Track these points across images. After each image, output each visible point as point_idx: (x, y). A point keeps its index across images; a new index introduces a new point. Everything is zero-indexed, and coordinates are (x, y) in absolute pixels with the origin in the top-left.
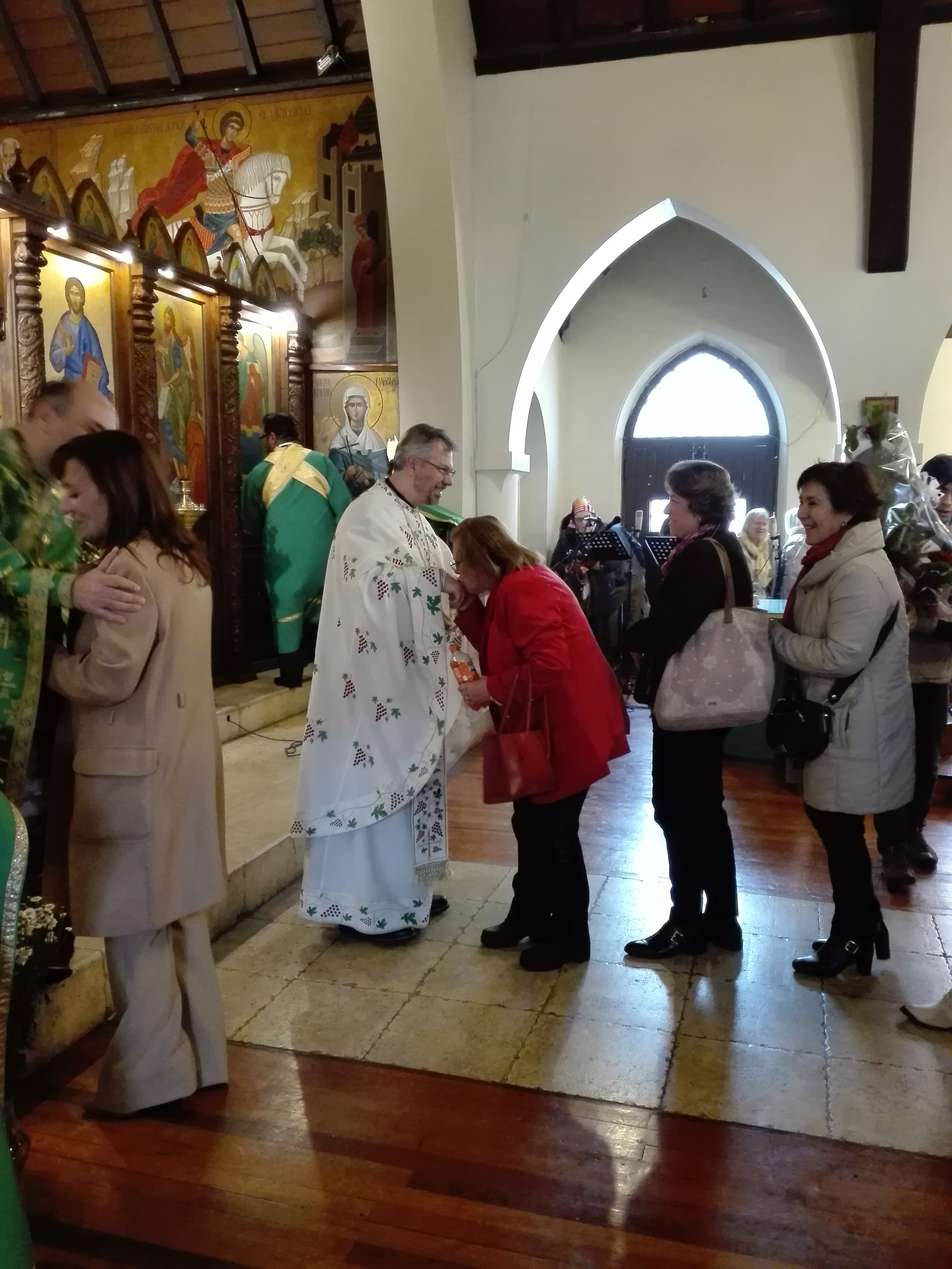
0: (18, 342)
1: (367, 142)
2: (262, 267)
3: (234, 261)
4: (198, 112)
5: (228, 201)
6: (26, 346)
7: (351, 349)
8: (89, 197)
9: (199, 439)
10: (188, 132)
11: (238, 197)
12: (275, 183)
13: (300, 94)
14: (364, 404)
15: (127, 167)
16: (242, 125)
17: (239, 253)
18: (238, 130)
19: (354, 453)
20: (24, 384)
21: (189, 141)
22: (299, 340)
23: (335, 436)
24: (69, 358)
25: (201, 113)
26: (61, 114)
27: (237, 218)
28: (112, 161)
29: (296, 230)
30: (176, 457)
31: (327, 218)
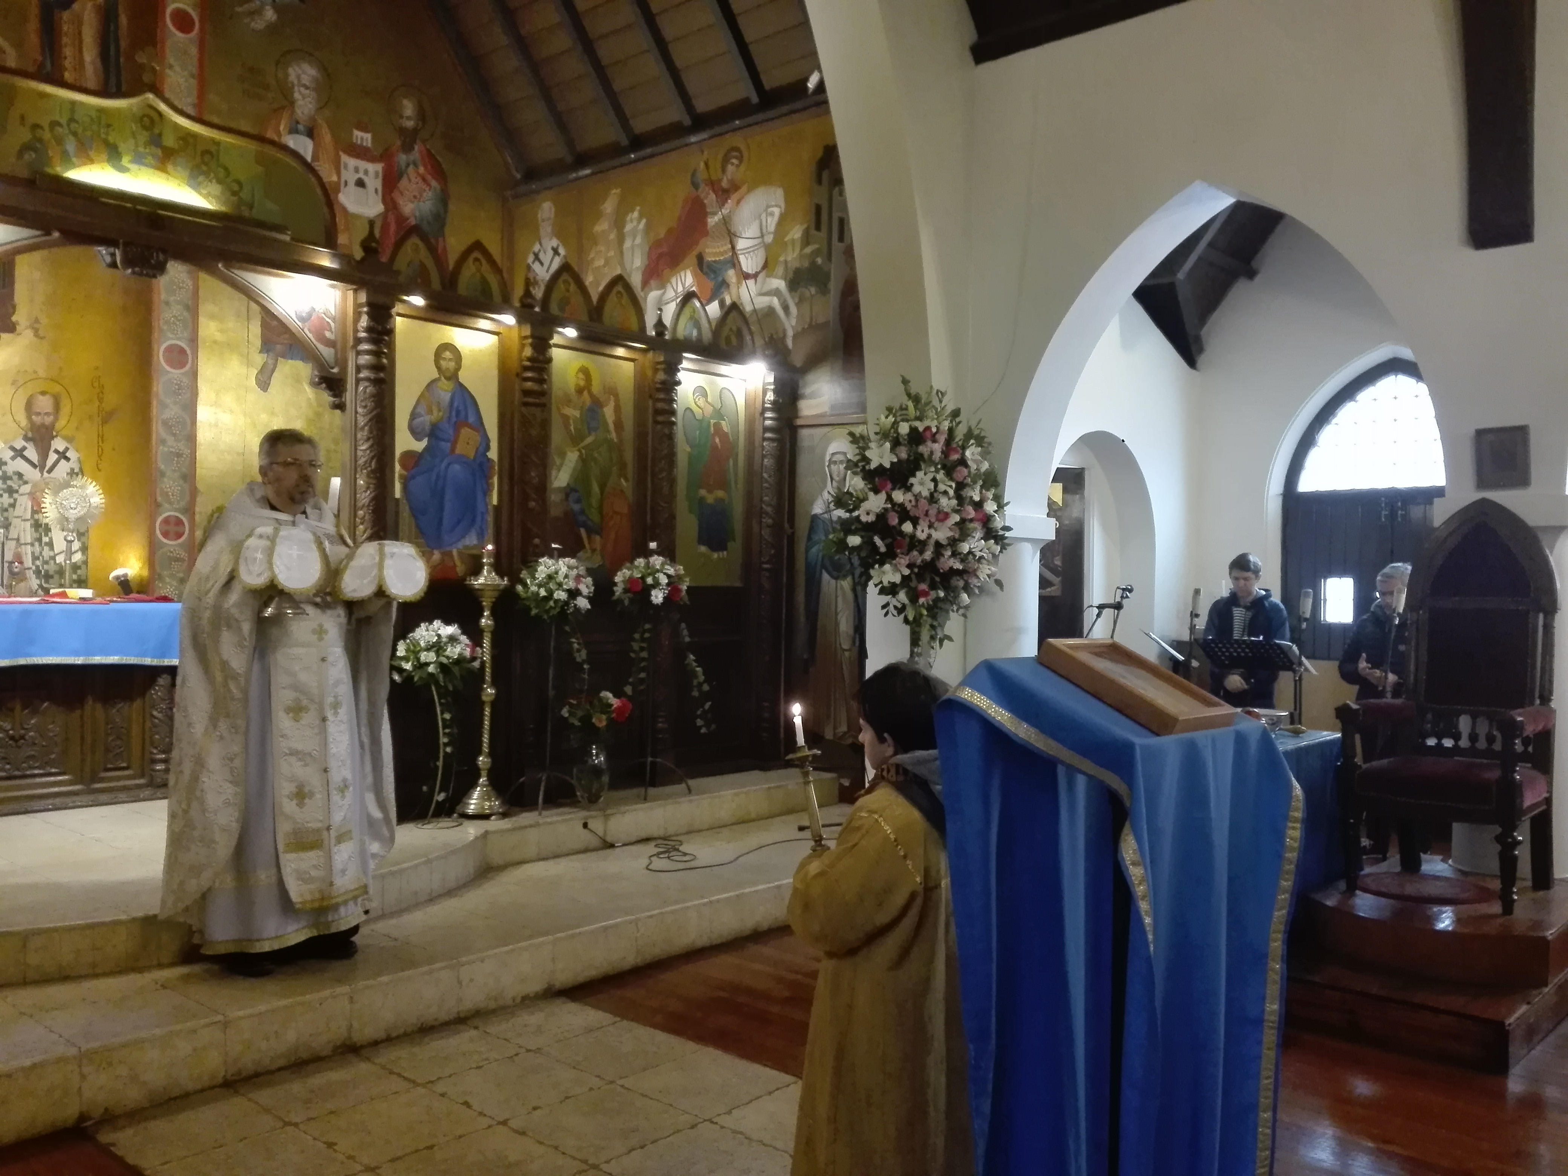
0: (356, 412)
2: (734, 314)
5: (726, 244)
6: (364, 416)
9: (621, 507)
10: (694, 174)
11: (735, 239)
12: (769, 220)
13: (796, 117)
15: (639, 220)
16: (741, 159)
18: (738, 166)
19: (834, 519)
20: (360, 453)
21: (693, 184)
22: (775, 391)
23: (815, 501)
24: (435, 427)
25: (706, 153)
26: (588, 172)
27: (734, 262)
29: (787, 268)
30: (585, 526)
31: (816, 253)
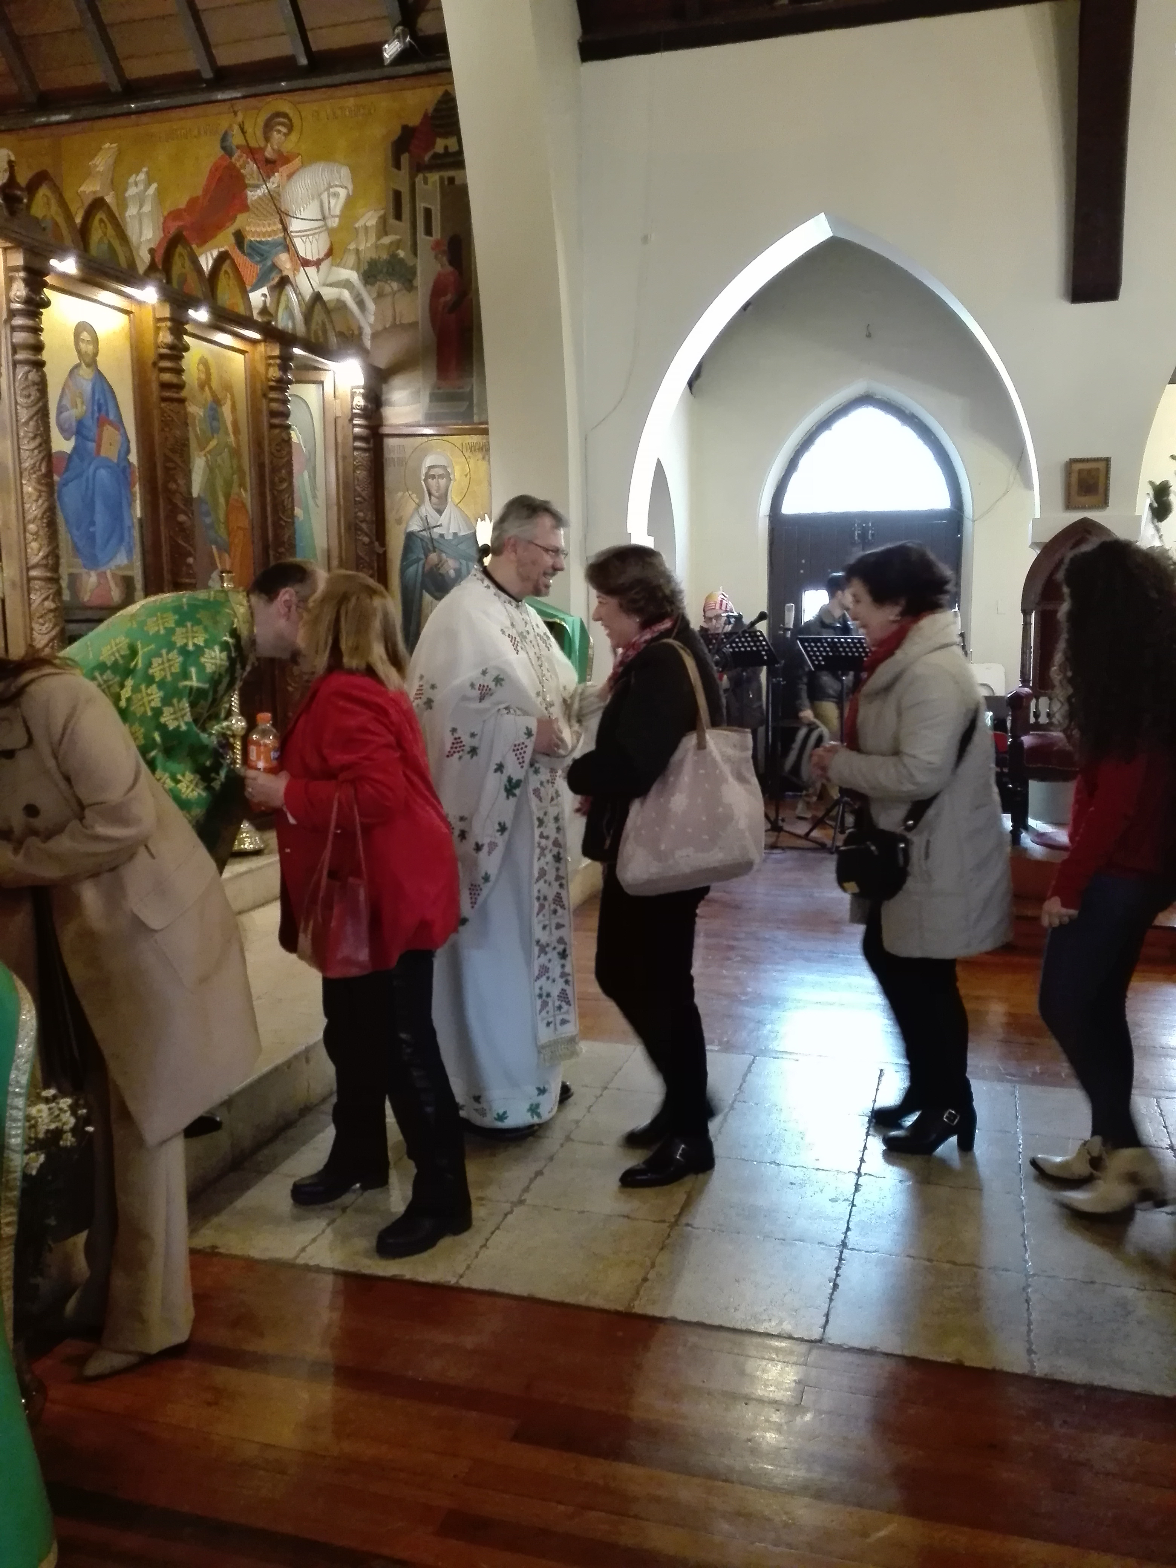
0: (16, 403)
1: (446, 148)
2: (318, 307)
3: (283, 299)
4: (235, 113)
5: (275, 224)
6: (27, 408)
7: (430, 408)
8: (101, 221)
9: (243, 521)
10: (224, 139)
11: (287, 219)
12: (333, 201)
13: (361, 88)
14: (447, 476)
15: (148, 184)
16: (290, 128)
17: (289, 289)
19: (435, 536)
20: (25, 455)
21: (224, 148)
22: (365, 397)
23: (412, 516)
24: (80, 423)
26: (65, 117)
27: (287, 245)
28: (130, 175)
29: (359, 259)
30: (216, 543)
31: (398, 244)
